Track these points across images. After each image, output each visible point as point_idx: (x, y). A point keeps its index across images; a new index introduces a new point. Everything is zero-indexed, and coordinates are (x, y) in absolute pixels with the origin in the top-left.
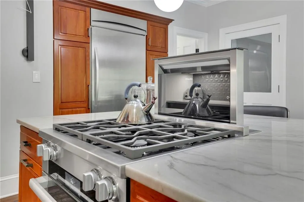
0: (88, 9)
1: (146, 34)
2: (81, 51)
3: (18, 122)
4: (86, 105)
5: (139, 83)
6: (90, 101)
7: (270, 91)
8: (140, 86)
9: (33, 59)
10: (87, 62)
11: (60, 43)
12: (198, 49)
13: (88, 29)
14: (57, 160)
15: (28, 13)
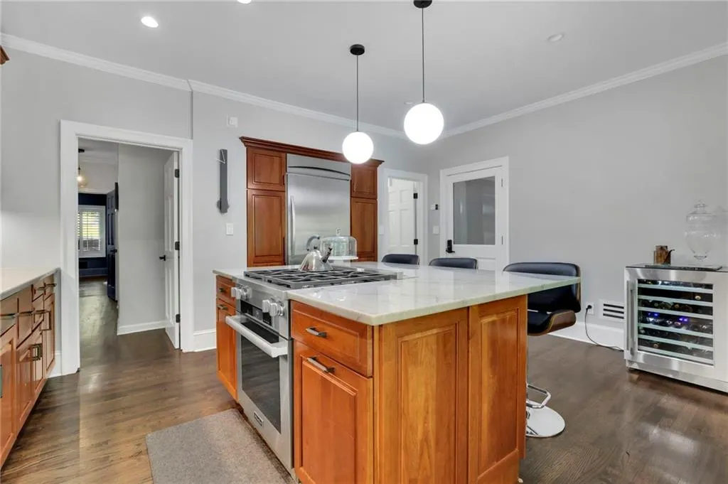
0: (283, 155)
1: (349, 178)
2: (276, 201)
3: (214, 272)
4: (281, 259)
5: (318, 236)
6: (286, 255)
7: (494, 243)
8: (319, 238)
9: (226, 211)
10: (283, 213)
11: (254, 192)
12: (417, 194)
13: (283, 177)
14: (247, 300)
15: (221, 164)
